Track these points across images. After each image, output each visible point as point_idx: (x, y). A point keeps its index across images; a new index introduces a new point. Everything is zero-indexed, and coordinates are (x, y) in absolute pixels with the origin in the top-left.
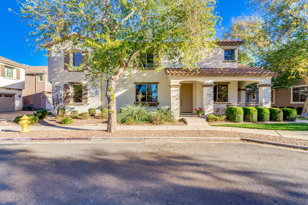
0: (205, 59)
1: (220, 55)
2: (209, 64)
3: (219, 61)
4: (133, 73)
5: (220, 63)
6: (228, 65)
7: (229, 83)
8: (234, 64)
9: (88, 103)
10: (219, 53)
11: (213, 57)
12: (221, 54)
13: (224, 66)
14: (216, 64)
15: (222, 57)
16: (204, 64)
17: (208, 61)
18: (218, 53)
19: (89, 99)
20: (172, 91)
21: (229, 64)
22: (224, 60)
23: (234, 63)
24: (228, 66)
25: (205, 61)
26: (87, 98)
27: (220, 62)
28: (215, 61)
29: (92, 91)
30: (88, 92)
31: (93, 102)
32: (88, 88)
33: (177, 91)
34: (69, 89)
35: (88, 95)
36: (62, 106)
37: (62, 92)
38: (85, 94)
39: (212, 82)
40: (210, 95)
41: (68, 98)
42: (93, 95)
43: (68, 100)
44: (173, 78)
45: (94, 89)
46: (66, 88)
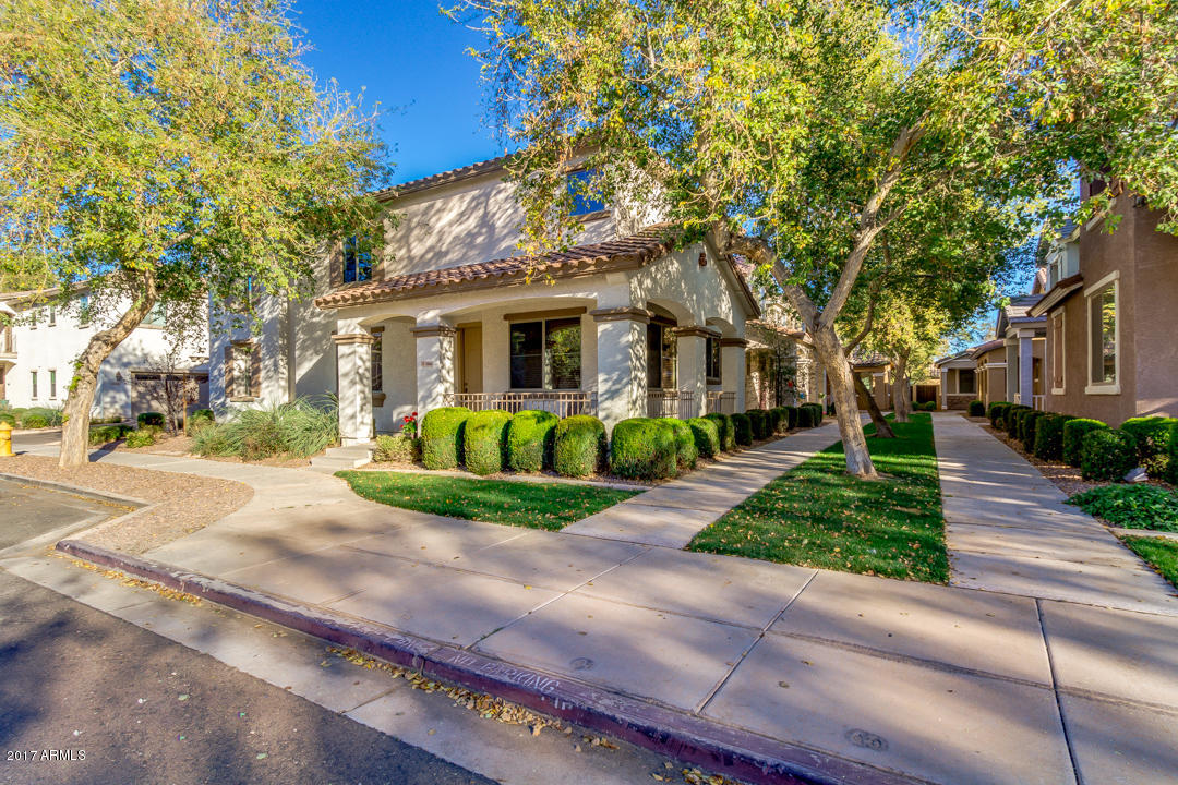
0: (504, 227)
2: (516, 241)
6: (583, 234)
7: (585, 309)
8: (600, 226)
9: (261, 397)
16: (504, 245)
17: (515, 232)
19: (263, 385)
20: (342, 356)
21: (587, 231)
23: (601, 221)
24: (581, 237)
25: (506, 231)
26: (260, 384)
29: (267, 363)
30: (261, 367)
31: (271, 392)
32: (260, 355)
33: (353, 356)
34: (232, 358)
35: (262, 374)
36: (223, 404)
37: (223, 367)
38: (257, 371)
39: (435, 317)
40: (430, 364)
41: (231, 382)
42: (271, 374)
43: (230, 388)
44: (343, 314)
45: (270, 358)
46: (229, 357)
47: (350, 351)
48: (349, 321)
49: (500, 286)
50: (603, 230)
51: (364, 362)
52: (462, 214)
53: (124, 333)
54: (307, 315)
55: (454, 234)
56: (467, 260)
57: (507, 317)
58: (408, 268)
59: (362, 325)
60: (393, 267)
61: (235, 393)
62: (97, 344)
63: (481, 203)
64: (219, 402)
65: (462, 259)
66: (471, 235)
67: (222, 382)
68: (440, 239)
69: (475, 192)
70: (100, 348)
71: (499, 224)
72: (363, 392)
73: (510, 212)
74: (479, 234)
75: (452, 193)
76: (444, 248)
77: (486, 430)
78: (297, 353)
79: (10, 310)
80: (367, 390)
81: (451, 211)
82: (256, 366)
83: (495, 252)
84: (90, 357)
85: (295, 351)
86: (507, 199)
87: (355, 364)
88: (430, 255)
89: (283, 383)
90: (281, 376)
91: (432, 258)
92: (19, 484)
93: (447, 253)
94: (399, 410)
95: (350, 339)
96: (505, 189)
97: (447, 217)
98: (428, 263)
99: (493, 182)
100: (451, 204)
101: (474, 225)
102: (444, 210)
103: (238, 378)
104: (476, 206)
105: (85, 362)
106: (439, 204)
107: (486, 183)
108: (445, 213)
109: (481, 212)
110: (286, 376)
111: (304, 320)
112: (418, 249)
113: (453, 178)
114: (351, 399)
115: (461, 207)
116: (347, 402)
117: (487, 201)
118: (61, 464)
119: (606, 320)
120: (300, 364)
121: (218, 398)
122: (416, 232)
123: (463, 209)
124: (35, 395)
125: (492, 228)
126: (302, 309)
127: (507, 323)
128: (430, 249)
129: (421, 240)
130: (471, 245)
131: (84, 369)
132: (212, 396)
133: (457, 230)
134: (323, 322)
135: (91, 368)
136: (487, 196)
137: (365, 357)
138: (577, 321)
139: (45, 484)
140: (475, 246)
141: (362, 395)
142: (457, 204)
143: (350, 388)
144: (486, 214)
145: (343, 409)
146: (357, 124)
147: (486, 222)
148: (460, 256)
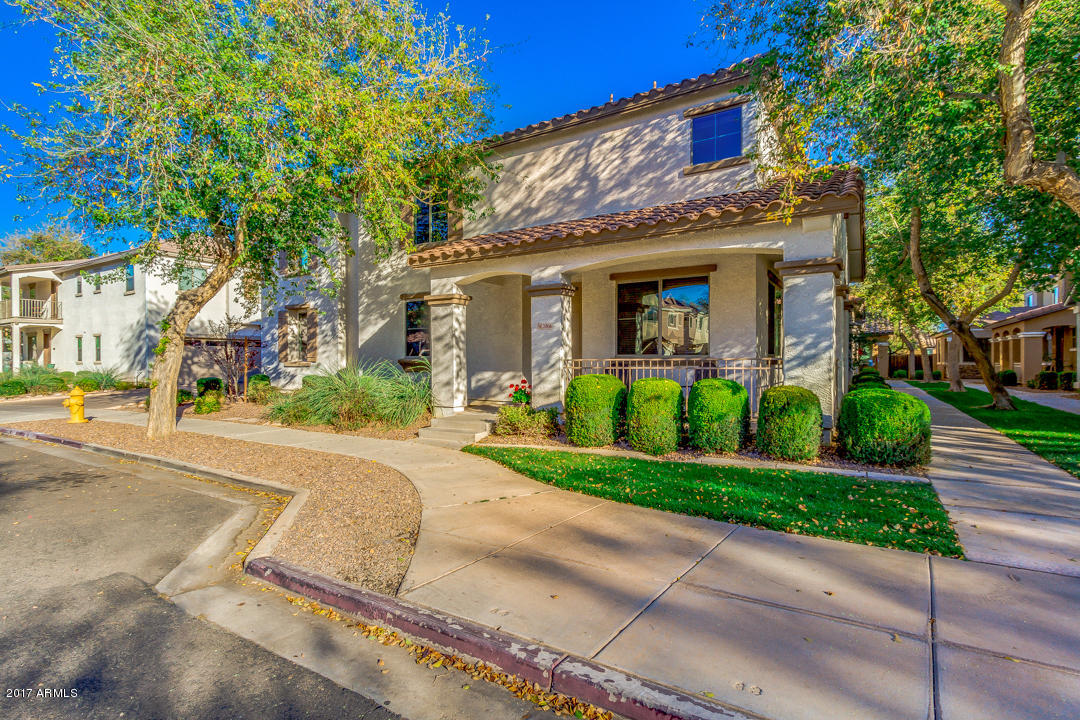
0: (610, 179)
1: (672, 148)
2: (625, 194)
3: (668, 172)
4: (400, 266)
5: (672, 181)
6: (711, 182)
7: (714, 267)
8: (736, 174)
9: (318, 362)
10: (670, 137)
11: (642, 161)
12: (679, 138)
13: (692, 192)
14: (656, 186)
15: (682, 154)
16: (609, 199)
17: (624, 184)
18: (662, 139)
19: (320, 350)
20: (436, 319)
21: (716, 180)
22: (689, 167)
23: (737, 169)
24: (710, 188)
25: (612, 183)
26: (316, 348)
27: (673, 177)
28: (650, 176)
29: (324, 327)
30: (318, 331)
31: (328, 357)
32: (317, 320)
33: (448, 318)
34: (286, 323)
35: (319, 338)
36: (276, 369)
37: (276, 332)
38: (313, 336)
39: (556, 274)
40: (550, 326)
41: (285, 347)
42: (328, 339)
43: (284, 353)
44: (439, 273)
45: (328, 322)
46: (282, 322)
47: (446, 312)
48: (444, 280)
49: (651, 236)
50: (738, 178)
51: (460, 324)
52: (557, 168)
53: (210, 291)
54: (372, 278)
55: (545, 190)
56: (563, 216)
57: (613, 277)
58: (489, 227)
59: (459, 285)
60: (472, 226)
61: (289, 357)
62: (183, 304)
63: (581, 154)
64: (272, 367)
65: (556, 216)
66: (568, 190)
67: (275, 348)
68: (529, 196)
69: (574, 143)
70: (187, 308)
71: (604, 176)
72: (458, 356)
73: (617, 162)
74: (578, 188)
75: (543, 145)
76: (534, 204)
77: (661, 401)
78: (361, 317)
79: (57, 279)
80: (462, 355)
81: (543, 164)
82: (312, 331)
83: (597, 207)
84: (177, 317)
85: (357, 315)
86: (614, 148)
87: (451, 327)
88: (516, 213)
89: (341, 347)
90: (340, 340)
91: (520, 215)
92: (112, 457)
93: (537, 210)
94: (479, 377)
95: (446, 300)
96: (611, 138)
97: (537, 173)
98: (514, 221)
99: (595, 131)
100: (543, 158)
101: (571, 179)
102: (534, 164)
103: (292, 343)
104: (574, 159)
105: (172, 323)
106: (528, 158)
107: (589, 133)
108: (537, 167)
109: (581, 164)
110: (344, 340)
111: (369, 283)
112: (502, 207)
113: (550, 127)
114: (445, 365)
115: (556, 160)
116: (440, 369)
117: (589, 152)
118: (150, 434)
119: (798, 274)
120: (364, 328)
121: (270, 363)
122: (501, 188)
123: (558, 161)
124: (80, 359)
125: (594, 181)
126: (366, 273)
127: (614, 283)
128: (516, 207)
129: (505, 196)
130: (568, 200)
131: (170, 330)
132: (264, 360)
133: (549, 184)
134: (390, 284)
135: (178, 330)
136: (589, 146)
137: (461, 319)
138: (705, 280)
139: (143, 459)
140: (573, 202)
141: (458, 360)
142: (549, 158)
143: (445, 353)
144: (587, 166)
145: (436, 375)
146: (467, 63)
147: (587, 175)
148: (555, 211)
